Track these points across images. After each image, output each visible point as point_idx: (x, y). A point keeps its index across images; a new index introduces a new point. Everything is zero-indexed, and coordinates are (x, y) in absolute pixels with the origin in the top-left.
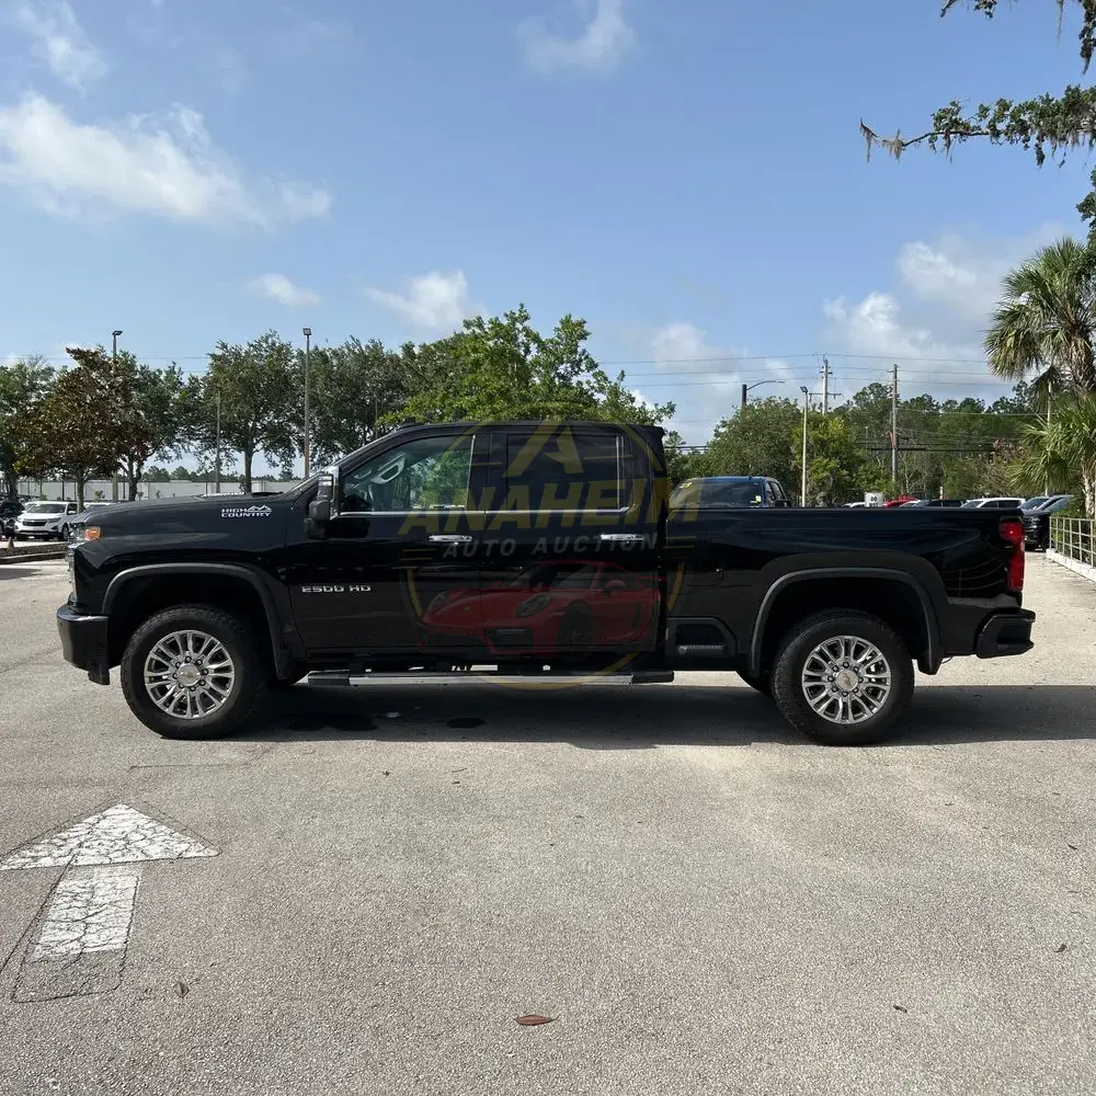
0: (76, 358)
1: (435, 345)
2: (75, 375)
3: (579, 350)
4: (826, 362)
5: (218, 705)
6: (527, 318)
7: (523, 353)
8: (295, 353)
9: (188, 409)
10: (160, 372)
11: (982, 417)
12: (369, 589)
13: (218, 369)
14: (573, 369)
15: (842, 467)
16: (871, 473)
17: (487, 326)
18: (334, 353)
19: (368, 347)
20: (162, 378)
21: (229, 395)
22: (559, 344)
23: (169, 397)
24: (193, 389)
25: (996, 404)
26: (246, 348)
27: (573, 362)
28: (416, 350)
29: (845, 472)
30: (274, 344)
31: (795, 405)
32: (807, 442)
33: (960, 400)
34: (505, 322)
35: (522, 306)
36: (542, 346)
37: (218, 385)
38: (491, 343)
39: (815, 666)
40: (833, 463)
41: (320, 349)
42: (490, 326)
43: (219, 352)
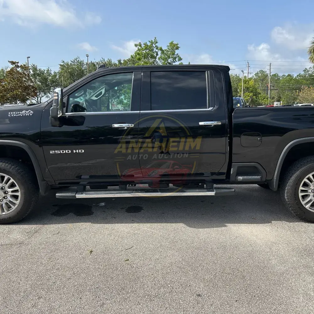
0: (11, 64)
1: (127, 60)
2: (12, 70)
3: (176, 53)
4: (248, 63)
5: (14, 208)
6: (157, 43)
7: (155, 55)
8: (85, 64)
9: (54, 82)
10: (45, 71)
11: (294, 79)
12: (83, 151)
13: (62, 69)
14: (173, 60)
15: (254, 95)
16: (263, 97)
17: (143, 46)
18: (97, 63)
19: (107, 61)
20: (45, 72)
21: (66, 77)
22: (168, 51)
23: (48, 78)
24: (55, 76)
25: (298, 76)
26: (70, 62)
27: (173, 58)
28: (122, 62)
29: (255, 97)
30: (78, 61)
31: (239, 76)
32: (243, 88)
33: (286, 75)
34: (149, 44)
35: (155, 38)
36: (163, 51)
37: (62, 74)
38: (144, 52)
39: (305, 185)
40: (251, 94)
41: (93, 62)
42: (144, 45)
43: (62, 64)
